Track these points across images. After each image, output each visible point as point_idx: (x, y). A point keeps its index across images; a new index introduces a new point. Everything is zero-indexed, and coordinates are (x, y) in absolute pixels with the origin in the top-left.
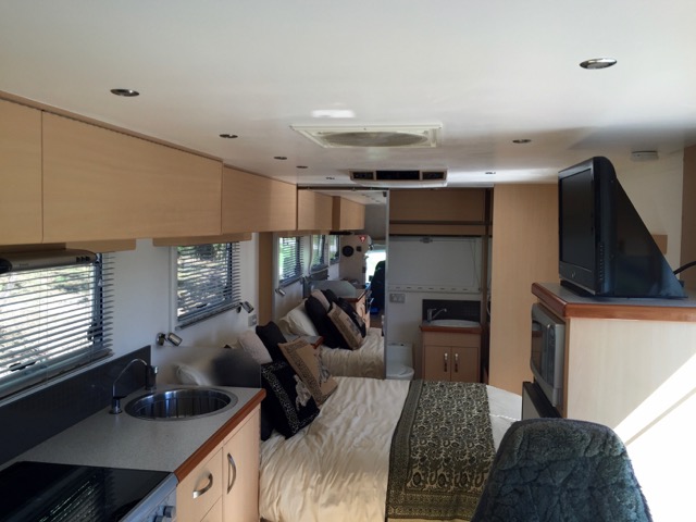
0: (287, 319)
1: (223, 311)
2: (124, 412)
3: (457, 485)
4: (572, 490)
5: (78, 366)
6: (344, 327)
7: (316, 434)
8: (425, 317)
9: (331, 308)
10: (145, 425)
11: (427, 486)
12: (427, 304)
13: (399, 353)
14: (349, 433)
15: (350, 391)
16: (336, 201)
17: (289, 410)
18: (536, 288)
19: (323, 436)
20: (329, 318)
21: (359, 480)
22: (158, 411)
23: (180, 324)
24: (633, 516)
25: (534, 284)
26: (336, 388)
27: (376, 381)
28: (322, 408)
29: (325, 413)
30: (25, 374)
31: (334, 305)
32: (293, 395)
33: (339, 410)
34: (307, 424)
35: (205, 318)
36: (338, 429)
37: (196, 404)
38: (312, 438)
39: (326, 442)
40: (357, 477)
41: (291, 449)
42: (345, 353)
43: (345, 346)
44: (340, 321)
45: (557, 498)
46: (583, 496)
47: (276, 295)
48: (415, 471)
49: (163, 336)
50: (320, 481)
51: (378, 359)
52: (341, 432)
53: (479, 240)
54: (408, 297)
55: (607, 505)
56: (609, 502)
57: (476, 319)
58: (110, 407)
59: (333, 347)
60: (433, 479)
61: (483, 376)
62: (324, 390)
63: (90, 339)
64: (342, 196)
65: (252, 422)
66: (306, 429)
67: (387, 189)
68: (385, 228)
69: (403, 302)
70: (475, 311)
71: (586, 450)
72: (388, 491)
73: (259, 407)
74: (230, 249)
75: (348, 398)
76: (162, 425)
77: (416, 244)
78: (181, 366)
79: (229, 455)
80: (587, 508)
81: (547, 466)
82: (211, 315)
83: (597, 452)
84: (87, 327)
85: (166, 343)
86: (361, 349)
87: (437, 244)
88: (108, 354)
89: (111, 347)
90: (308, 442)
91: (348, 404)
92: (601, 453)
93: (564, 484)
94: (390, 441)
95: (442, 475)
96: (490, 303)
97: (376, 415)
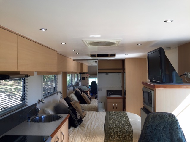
0: (70, 96)
1: (54, 94)
2: (31, 121)
3: (123, 138)
4: (165, 131)
5: (19, 109)
6: (85, 98)
7: (83, 126)
8: (107, 95)
9: (82, 93)
10: (36, 124)
11: (115, 138)
12: (108, 91)
13: (101, 105)
14: (92, 126)
15: (90, 114)
16: (82, 64)
17: (75, 120)
18: (143, 83)
19: (85, 127)
20: (81, 96)
21: (96, 138)
22: (40, 120)
23: (44, 97)
24: (181, 136)
25: (142, 82)
26: (86, 114)
27: (96, 112)
28: (83, 120)
29: (84, 121)
30: (6, 110)
31: (82, 92)
32: (76, 116)
33: (88, 120)
34: (80, 124)
35: (50, 96)
36: (89, 125)
37: (50, 119)
38: (82, 128)
39: (86, 128)
41: (77, 131)
42: (86, 105)
43: (87, 104)
44: (85, 97)
45: (161, 133)
46: (168, 132)
47: (67, 90)
48: (112, 134)
49: (40, 100)
50: (86, 139)
51: (95, 106)
52: (90, 125)
53: (121, 74)
54: (102, 89)
55: (174, 134)
56: (174, 133)
57: (121, 95)
58: (27, 120)
59: (83, 104)
60: (117, 136)
61: (124, 108)
62: (83, 115)
63: (21, 101)
64: (83, 63)
65: (66, 124)
66: (80, 125)
67: (97, 60)
68: (97, 71)
69: (101, 91)
70: (121, 93)
71: (168, 119)
72: (105, 140)
73: (68, 119)
74: (56, 77)
75: (90, 117)
76: (41, 124)
77: (104, 75)
78: (45, 109)
79: (62, 132)
80: (169, 135)
81: (158, 125)
82: (51, 95)
83: (170, 120)
84: (20, 98)
85: (40, 102)
86: (91, 104)
87: (110, 75)
88: (26, 105)
89: (27, 103)
91: (90, 118)
92: (171, 120)
93: (163, 129)
94: (104, 127)
95: (119, 135)
96: (125, 90)
97: (99, 121)
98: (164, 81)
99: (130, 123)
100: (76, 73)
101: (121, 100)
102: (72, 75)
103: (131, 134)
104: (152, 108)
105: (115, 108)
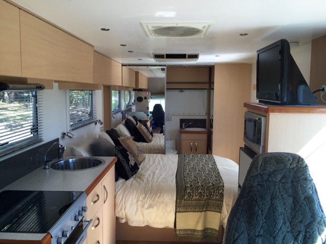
0: (117, 129)
1: (89, 123)
2: (51, 168)
3: (207, 196)
4: (284, 183)
5: (28, 146)
6: (144, 132)
7: (140, 178)
8: (181, 127)
9: (137, 124)
10: (60, 173)
11: (194, 197)
12: (182, 121)
13: (170, 144)
14: (155, 177)
15: (151, 159)
16: (137, 73)
17: (127, 168)
18: (246, 105)
19: (144, 179)
20: (137, 128)
21: (163, 196)
22: (66, 167)
23: (72, 128)
24: (311, 192)
25: (244, 104)
26: (145, 158)
27: (162, 155)
28: (140, 167)
29: (142, 169)
30: (5, 148)
31: (138, 122)
32: (128, 161)
33: (148, 168)
34: (134, 174)
35: (82, 126)
36: (149, 175)
37: (83, 164)
38: (139, 180)
39: (145, 181)
40: (162, 195)
41: (130, 184)
42: (145, 144)
43: (145, 141)
44: (142, 130)
45: (277, 187)
46: (289, 185)
47: (113, 118)
48: (188, 191)
49: (64, 134)
50: (144, 198)
51: (160, 146)
52: (151, 176)
53: (206, 91)
54: (173, 118)
55: (300, 188)
56: (301, 187)
57: (205, 127)
58: (43, 166)
59: (139, 142)
60: (197, 194)
61: (209, 149)
62: (140, 160)
63: (32, 133)
64: (140, 71)
65: (111, 173)
66: (134, 176)
67: (165, 66)
68: (164, 87)
69: (171, 120)
70: (205, 125)
71: (291, 164)
72: (176, 200)
73: (114, 165)
74: (92, 94)
75: (151, 163)
76: (68, 173)
77: (177, 93)
78: (75, 147)
79: (104, 186)
80: (291, 190)
81: (273, 173)
82: (85, 125)
83: (295, 165)
84: (30, 127)
85: (66, 137)
86: (152, 142)
87: (186, 93)
88: (41, 141)
89: (42, 137)
90: (136, 181)
91: (152, 165)
92: (297, 166)
93: (280, 181)
94: (175, 179)
95: (200, 192)
96: (212, 120)
97: (166, 169)
98: (285, 100)
99: (218, 173)
100: (127, 88)
101: (205, 137)
102: (120, 93)
103: (220, 190)
104: (261, 147)
105: (194, 150)
